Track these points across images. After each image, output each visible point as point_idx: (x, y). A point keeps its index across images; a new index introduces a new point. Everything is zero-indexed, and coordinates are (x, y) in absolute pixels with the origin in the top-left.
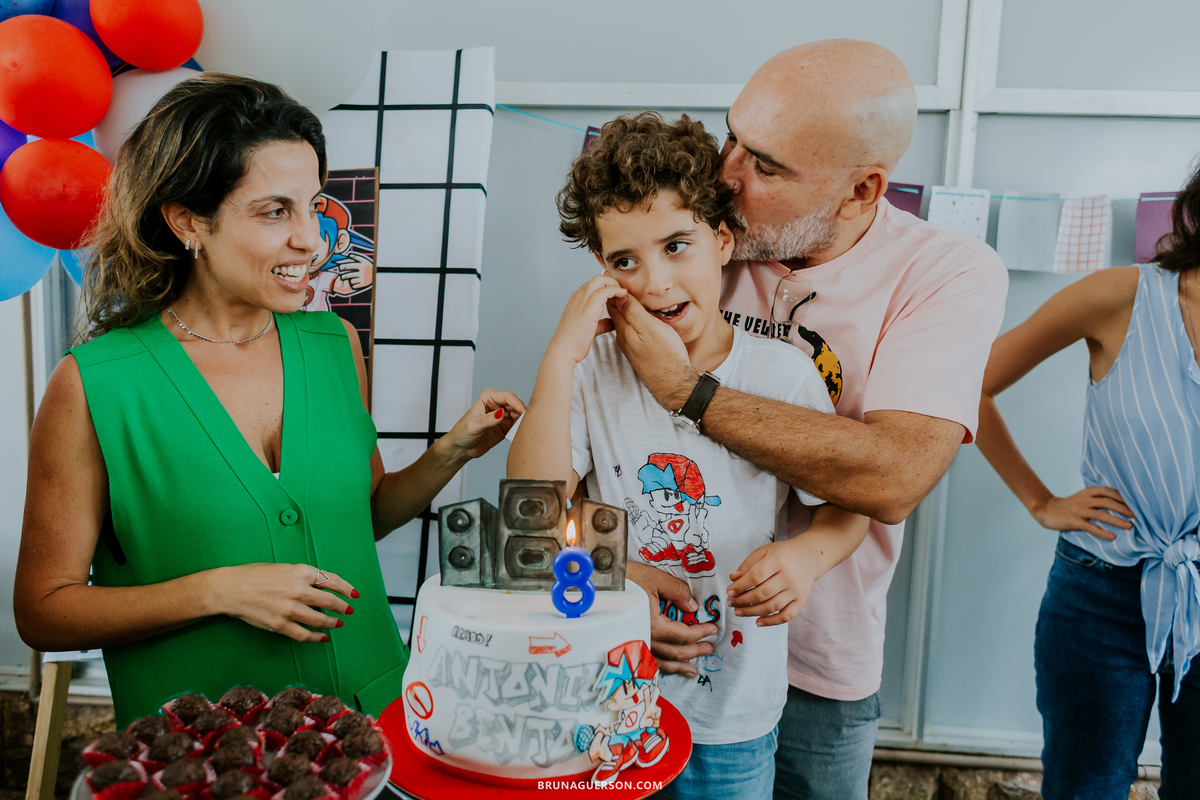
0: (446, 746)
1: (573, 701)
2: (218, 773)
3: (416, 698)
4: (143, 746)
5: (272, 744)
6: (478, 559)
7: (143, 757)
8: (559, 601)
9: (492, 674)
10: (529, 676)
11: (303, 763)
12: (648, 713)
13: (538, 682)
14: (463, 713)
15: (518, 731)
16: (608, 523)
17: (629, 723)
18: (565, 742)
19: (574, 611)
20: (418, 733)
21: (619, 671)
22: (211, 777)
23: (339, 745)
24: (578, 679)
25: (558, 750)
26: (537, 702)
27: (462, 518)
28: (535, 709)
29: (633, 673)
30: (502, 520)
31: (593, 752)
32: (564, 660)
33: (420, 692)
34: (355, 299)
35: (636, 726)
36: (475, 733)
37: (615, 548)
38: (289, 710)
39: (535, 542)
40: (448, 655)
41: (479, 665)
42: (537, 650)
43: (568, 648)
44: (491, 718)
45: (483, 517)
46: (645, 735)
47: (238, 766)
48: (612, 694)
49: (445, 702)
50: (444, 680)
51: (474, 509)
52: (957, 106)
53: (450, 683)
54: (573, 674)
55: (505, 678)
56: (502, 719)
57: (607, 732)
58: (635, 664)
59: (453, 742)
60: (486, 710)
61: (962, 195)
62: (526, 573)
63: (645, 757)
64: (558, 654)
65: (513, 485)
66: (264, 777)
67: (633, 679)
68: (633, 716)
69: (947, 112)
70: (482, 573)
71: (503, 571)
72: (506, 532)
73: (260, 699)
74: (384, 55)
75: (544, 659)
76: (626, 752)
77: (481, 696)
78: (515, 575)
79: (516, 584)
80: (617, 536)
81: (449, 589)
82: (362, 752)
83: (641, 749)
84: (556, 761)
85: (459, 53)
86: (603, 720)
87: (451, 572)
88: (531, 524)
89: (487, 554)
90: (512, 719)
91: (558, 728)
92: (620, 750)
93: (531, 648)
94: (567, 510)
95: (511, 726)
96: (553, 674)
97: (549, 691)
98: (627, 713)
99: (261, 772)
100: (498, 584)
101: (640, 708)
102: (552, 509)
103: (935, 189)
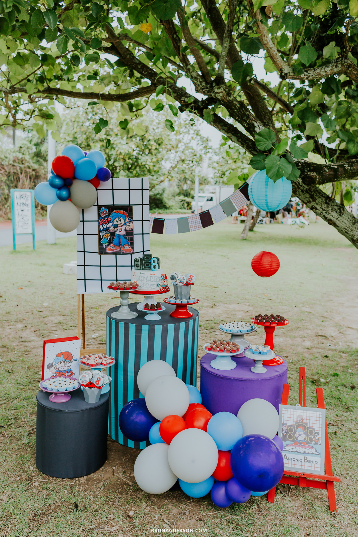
1: (157, 281)
10: (150, 278)
13: (151, 278)
14: (142, 283)
18: (155, 286)
28: (151, 282)
30: (143, 260)
31: (159, 287)
33: (135, 282)
34: (130, 231)
36: (144, 286)
40: (139, 276)
41: (144, 277)
43: (155, 274)
44: (146, 284)
53: (140, 280)
54: (156, 277)
55: (147, 278)
58: (164, 277)
77: (144, 281)
84: (154, 289)
86: (161, 283)
92: (163, 287)
93: (151, 274)
96: (153, 277)
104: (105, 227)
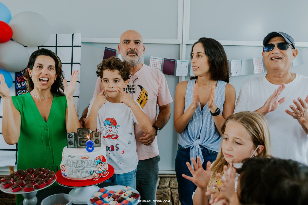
0: (68, 176)
1: (90, 166)
2: (25, 181)
3: (62, 168)
4: (12, 178)
5: (35, 177)
6: (74, 143)
7: (12, 180)
8: (88, 149)
9: (75, 163)
11: (40, 179)
12: (104, 168)
13: (83, 164)
14: (70, 170)
15: (80, 172)
16: (97, 135)
17: (101, 170)
18: (89, 173)
19: (90, 151)
20: (63, 174)
21: (98, 161)
22: (24, 182)
23: (47, 176)
24: (91, 163)
25: (87, 175)
26: (83, 167)
27: (71, 136)
28: (83, 168)
29: (101, 161)
30: (78, 136)
31: (94, 175)
32: (88, 160)
33: (63, 167)
35: (102, 170)
36: (73, 173)
37: (99, 139)
38: (38, 171)
39: (84, 139)
40: (67, 160)
41: (73, 161)
42: (83, 158)
43: (89, 157)
44: (75, 170)
45: (75, 135)
46: (104, 171)
47: (29, 180)
48: (97, 165)
49: (67, 168)
50: (67, 165)
51: (73, 134)
52: (182, 43)
53: (68, 165)
54: (89, 162)
55: (77, 163)
56: (77, 170)
57: (96, 171)
58: (101, 160)
59: (69, 175)
60: (74, 169)
61: (183, 62)
62: (83, 145)
63: (104, 175)
64: (87, 159)
65: (80, 129)
66: (34, 181)
67: (101, 162)
68: (101, 168)
69: (180, 44)
70: (75, 145)
71: (79, 145)
72: (79, 138)
73: (33, 170)
74: (57, 35)
75: (84, 160)
76: (100, 175)
77: (73, 166)
78: (81, 145)
79: (81, 147)
80: (99, 137)
81: (69, 148)
82: (51, 177)
83: (103, 174)
84: (87, 177)
85: (73, 34)
86: (95, 169)
87: (69, 145)
88: (83, 136)
89: (76, 142)
90: (79, 170)
91: (87, 171)
92: (99, 174)
93: (82, 158)
94: (90, 133)
95: (79, 171)
96: (86, 162)
97: (85, 165)
98: (100, 168)
99: (33, 181)
100: (78, 147)
101: (103, 167)
102: (87, 133)
103: (178, 60)
104: (23, 85)
